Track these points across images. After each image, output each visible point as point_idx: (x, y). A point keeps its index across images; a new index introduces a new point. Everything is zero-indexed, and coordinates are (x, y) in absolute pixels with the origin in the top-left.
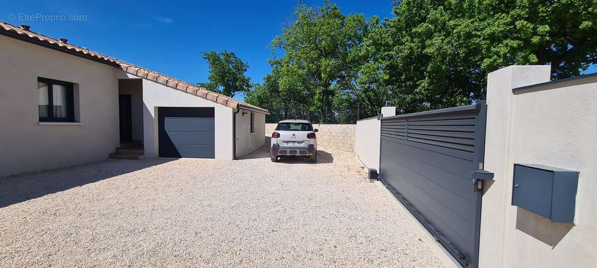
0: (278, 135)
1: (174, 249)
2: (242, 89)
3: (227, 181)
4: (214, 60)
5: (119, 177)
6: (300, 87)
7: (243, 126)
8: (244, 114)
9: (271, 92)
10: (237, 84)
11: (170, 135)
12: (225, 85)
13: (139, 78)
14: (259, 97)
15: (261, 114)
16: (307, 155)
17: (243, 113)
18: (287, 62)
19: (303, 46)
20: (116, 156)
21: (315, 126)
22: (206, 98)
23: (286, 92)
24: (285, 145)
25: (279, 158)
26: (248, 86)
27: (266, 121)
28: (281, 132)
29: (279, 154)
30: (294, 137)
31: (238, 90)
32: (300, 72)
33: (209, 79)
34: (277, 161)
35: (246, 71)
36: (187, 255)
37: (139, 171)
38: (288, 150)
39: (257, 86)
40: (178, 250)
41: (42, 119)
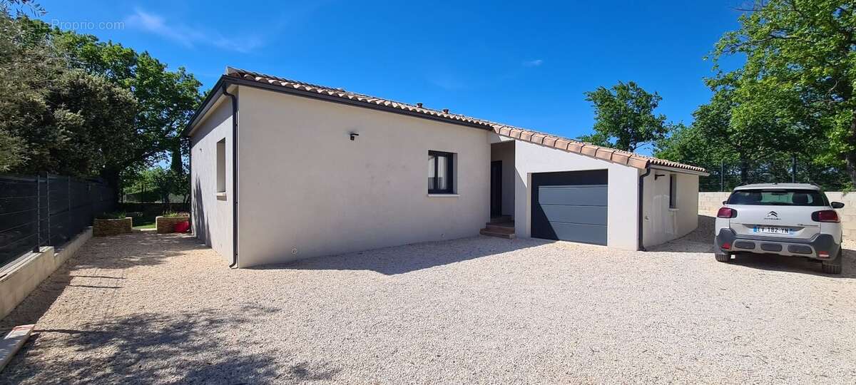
0: (733, 214)
1: (565, 363)
2: (649, 137)
3: (631, 282)
4: (604, 99)
5: (491, 257)
6: (782, 116)
7: (655, 198)
8: (659, 177)
9: (709, 136)
10: (641, 129)
11: (545, 209)
12: (621, 136)
13: (512, 139)
14: (683, 148)
15: (690, 177)
16: (813, 255)
17: (656, 176)
18: (752, 76)
19: (794, 36)
20: (487, 232)
21: (832, 196)
22: (595, 157)
23: (744, 131)
24: (751, 232)
25: (733, 257)
26: (661, 130)
27: (700, 187)
28: (739, 208)
29: (734, 248)
30: (774, 217)
31: (642, 140)
32: (785, 88)
33: (595, 128)
34: (729, 261)
35: (655, 106)
36: (583, 378)
37: (511, 252)
38: (758, 244)
39: (679, 129)
40: (570, 367)
41: (430, 192)
